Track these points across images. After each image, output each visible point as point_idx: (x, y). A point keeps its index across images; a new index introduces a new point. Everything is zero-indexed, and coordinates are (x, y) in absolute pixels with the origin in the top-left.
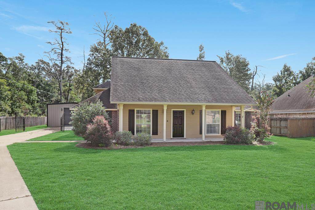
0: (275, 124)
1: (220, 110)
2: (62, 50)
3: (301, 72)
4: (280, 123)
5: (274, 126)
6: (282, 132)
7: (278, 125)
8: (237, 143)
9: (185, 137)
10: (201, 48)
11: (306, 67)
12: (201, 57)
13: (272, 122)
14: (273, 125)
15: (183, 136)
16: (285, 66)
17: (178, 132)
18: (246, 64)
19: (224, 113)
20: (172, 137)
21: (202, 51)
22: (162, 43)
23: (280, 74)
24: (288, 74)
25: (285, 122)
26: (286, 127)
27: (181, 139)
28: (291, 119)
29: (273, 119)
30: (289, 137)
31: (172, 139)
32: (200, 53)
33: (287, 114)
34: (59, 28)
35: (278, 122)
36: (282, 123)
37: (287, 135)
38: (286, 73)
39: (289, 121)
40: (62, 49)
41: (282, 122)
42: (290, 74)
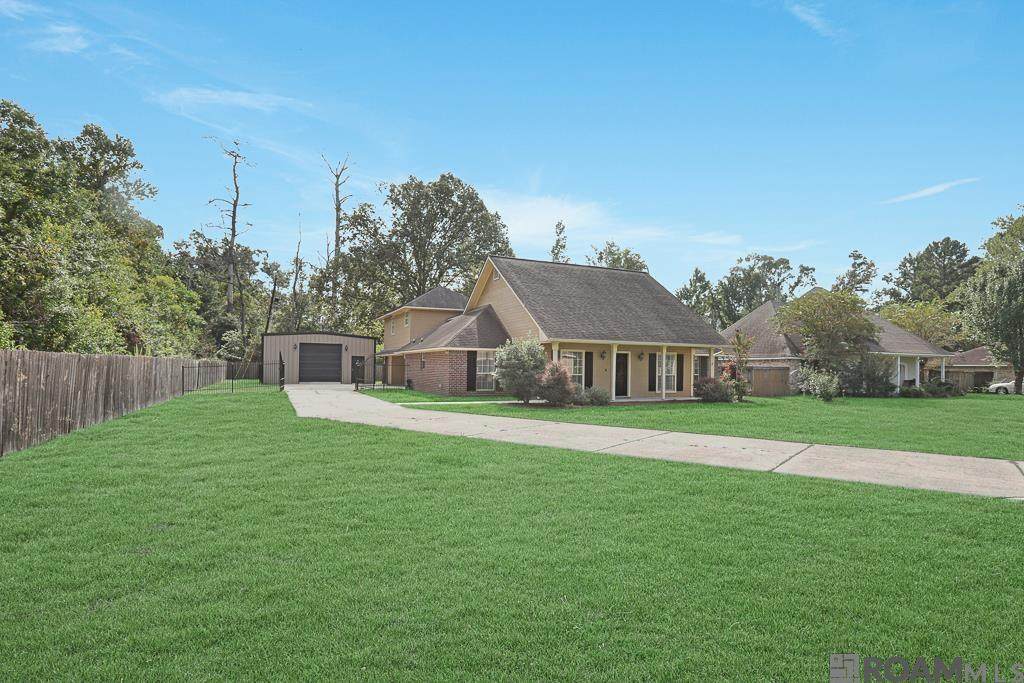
1: (676, 354)
2: (235, 206)
3: (721, 283)
9: (629, 395)
10: (560, 228)
11: (729, 276)
12: (559, 247)
15: (626, 395)
16: (697, 272)
21: (562, 236)
23: (688, 287)
24: (701, 287)
38: (698, 284)
40: (236, 202)
42: (706, 286)
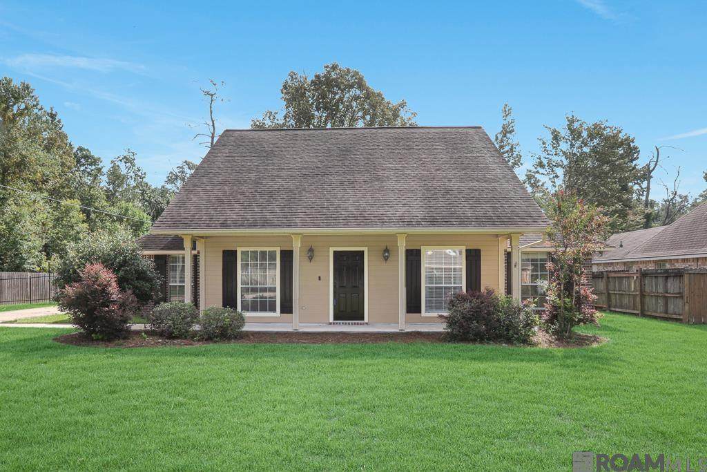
0: (652, 287)
1: (464, 249)
4: (665, 286)
5: (652, 292)
6: (671, 308)
7: (661, 290)
8: (479, 338)
9: (366, 319)
10: (507, 113)
12: (507, 132)
13: (646, 281)
14: (647, 289)
15: (362, 318)
17: (349, 308)
18: (619, 140)
19: (473, 258)
20: (331, 320)
21: (509, 119)
22: (403, 105)
25: (678, 281)
26: (680, 296)
27: (355, 324)
28: (693, 272)
29: (649, 272)
30: (688, 323)
31: (331, 323)
32: (506, 122)
33: (698, 259)
34: (207, 93)
35: (661, 280)
36: (669, 285)
37: (681, 317)
39: (686, 278)
41: (670, 281)
